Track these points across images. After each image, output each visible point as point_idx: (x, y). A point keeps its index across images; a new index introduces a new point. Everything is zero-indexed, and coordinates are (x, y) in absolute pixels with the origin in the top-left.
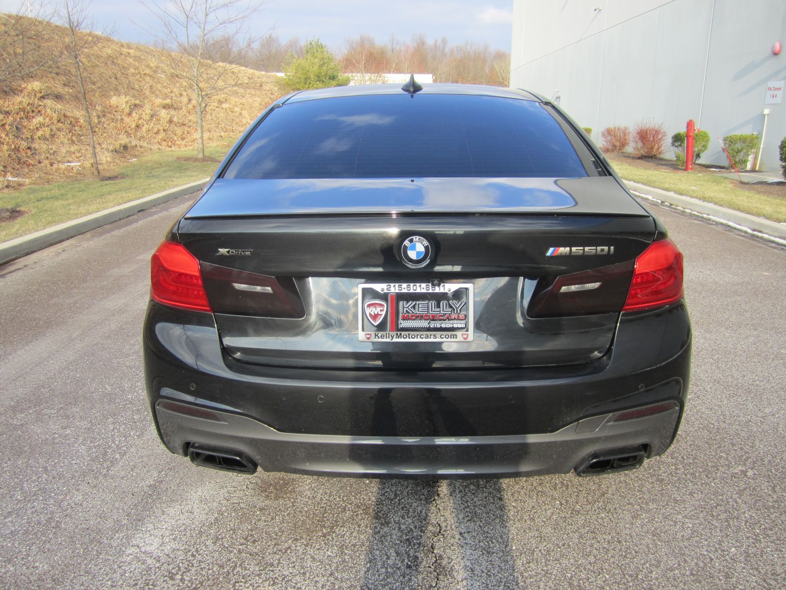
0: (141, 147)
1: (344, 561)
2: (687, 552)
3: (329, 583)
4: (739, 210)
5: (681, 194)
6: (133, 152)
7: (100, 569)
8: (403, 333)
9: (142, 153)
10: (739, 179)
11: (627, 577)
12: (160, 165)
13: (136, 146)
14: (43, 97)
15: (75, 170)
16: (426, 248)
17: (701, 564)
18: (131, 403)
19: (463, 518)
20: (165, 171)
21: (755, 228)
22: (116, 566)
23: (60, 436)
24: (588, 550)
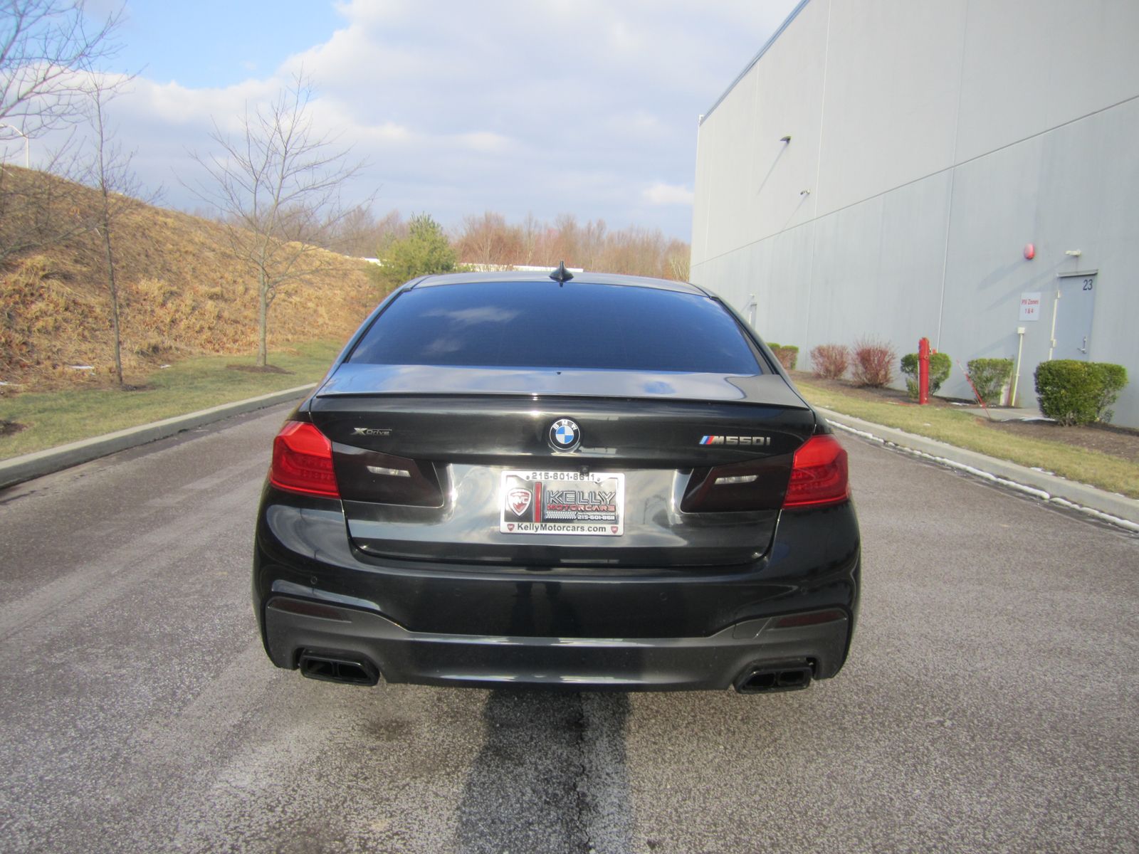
0: (177, 349)
1: (473, 797)
2: (865, 792)
3: (455, 817)
4: (981, 451)
5: (909, 432)
6: (165, 356)
7: (185, 801)
8: (548, 524)
9: (178, 357)
10: (987, 416)
11: (795, 813)
12: (205, 374)
13: (171, 347)
14: (46, 277)
15: (87, 376)
16: (576, 432)
17: (880, 804)
18: (199, 644)
19: (611, 760)
20: (212, 382)
21: (999, 474)
22: (203, 799)
23: (114, 676)
24: (753, 790)
